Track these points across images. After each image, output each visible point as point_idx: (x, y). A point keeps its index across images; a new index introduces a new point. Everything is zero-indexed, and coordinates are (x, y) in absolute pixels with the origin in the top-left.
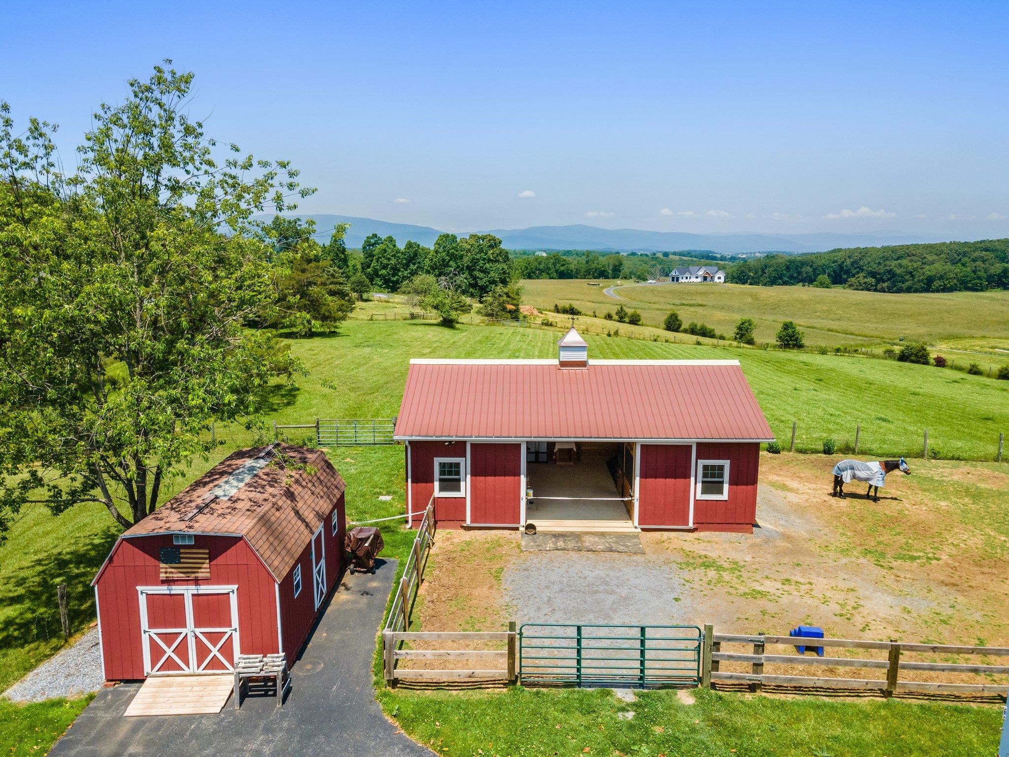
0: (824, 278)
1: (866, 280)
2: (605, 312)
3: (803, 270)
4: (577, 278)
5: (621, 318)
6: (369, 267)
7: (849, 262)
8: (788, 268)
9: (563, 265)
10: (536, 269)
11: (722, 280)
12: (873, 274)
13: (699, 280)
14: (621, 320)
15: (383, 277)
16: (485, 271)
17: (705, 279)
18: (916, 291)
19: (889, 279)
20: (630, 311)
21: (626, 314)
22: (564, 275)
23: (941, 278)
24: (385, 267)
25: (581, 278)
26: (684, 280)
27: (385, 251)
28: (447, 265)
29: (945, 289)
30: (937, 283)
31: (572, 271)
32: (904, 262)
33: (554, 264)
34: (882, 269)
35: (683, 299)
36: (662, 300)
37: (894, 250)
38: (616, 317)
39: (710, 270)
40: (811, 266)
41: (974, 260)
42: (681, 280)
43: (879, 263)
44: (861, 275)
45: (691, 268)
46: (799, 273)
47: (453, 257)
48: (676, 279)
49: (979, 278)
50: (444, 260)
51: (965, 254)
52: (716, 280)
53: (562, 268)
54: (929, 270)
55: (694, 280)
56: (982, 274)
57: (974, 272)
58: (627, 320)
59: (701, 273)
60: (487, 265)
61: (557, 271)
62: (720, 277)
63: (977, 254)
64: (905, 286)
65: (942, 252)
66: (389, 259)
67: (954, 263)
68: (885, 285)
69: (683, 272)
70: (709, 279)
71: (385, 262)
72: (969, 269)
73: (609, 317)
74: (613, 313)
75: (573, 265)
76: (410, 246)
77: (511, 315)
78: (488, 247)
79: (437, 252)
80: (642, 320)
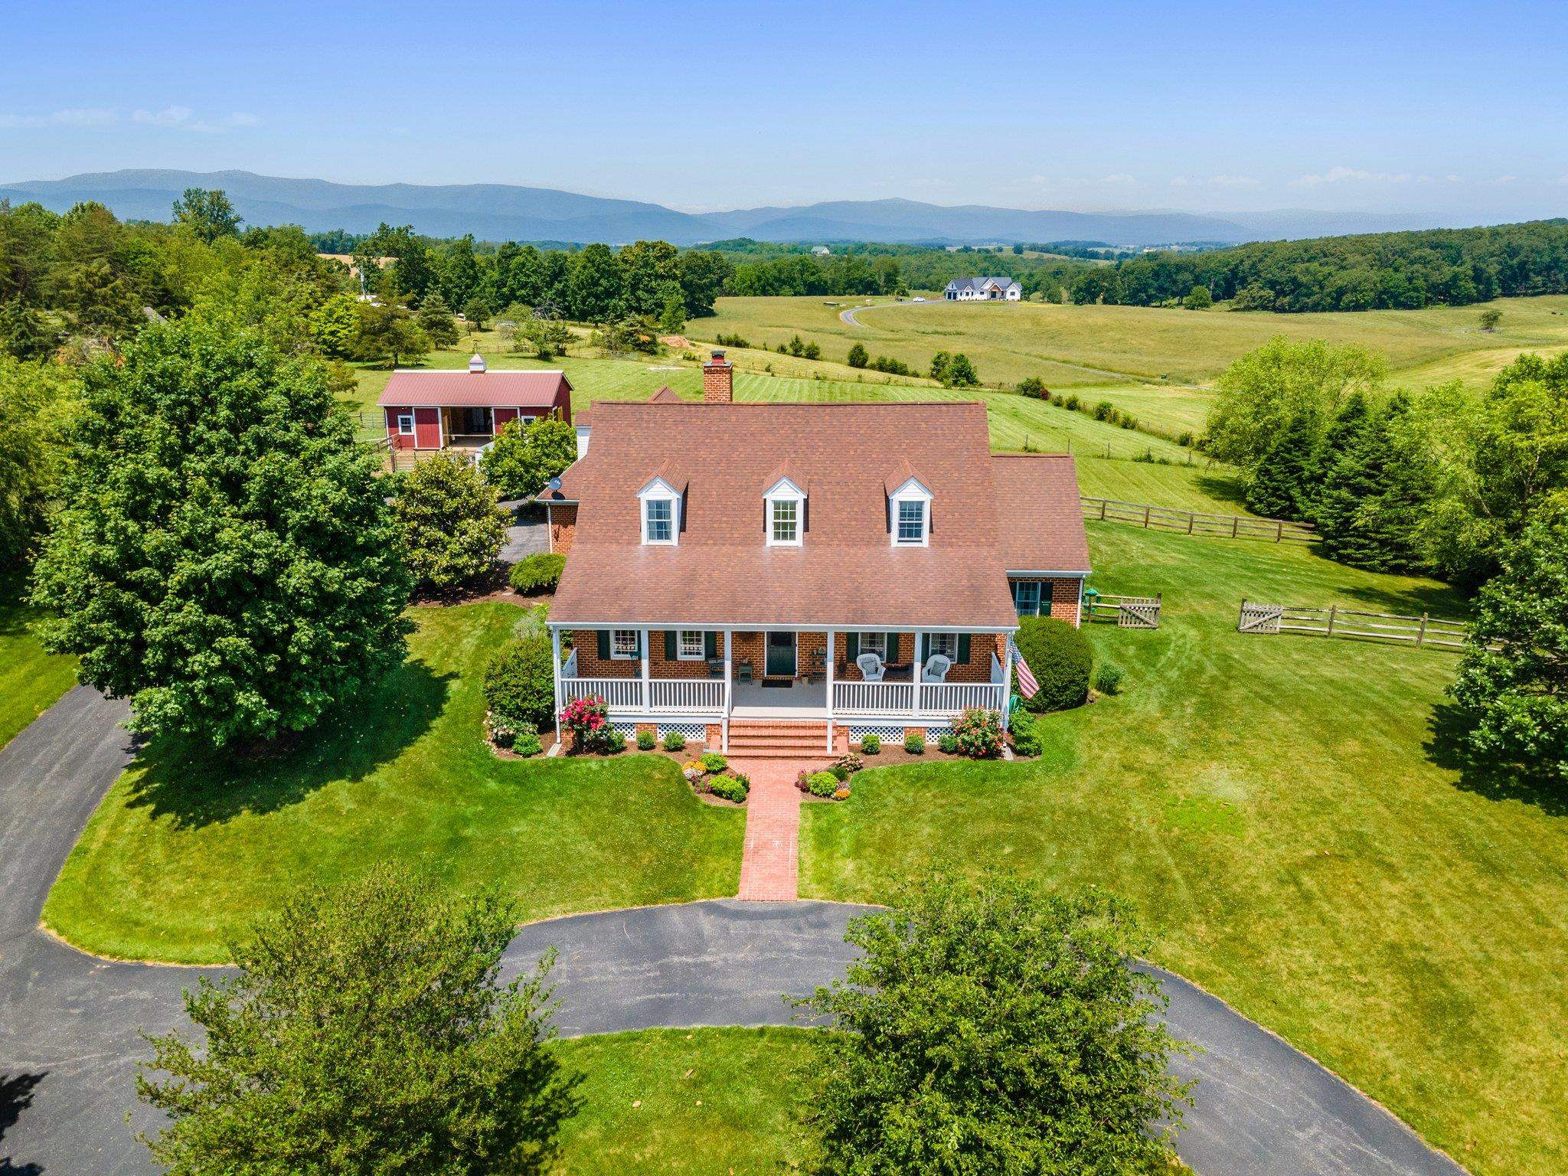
0: (1204, 291)
1: (1262, 293)
2: (776, 345)
3: (1180, 277)
4: (834, 293)
5: (796, 351)
7: (1247, 264)
8: (1156, 275)
9: (813, 274)
10: (776, 279)
11: (1018, 296)
12: (1272, 284)
13: (985, 297)
14: (796, 354)
16: (652, 291)
17: (993, 295)
18: (1324, 310)
19: (1292, 291)
20: (806, 343)
21: (801, 347)
22: (815, 289)
23: (1354, 290)
25: (839, 294)
26: (964, 297)
27: (524, 265)
28: (596, 284)
29: (1358, 307)
30: (1346, 298)
32: (1314, 266)
33: (801, 272)
34: (1283, 276)
35: (942, 325)
36: (912, 326)
37: (1306, 246)
38: (790, 350)
39: (1001, 282)
40: (1192, 272)
41: (1412, 263)
42: (959, 297)
43: (1283, 268)
44: (1256, 285)
45: (975, 280)
46: (1175, 282)
47: (606, 273)
48: (952, 296)
49: (1416, 289)
50: (592, 278)
51: (1402, 253)
52: (1008, 296)
53: (812, 279)
54: (1341, 279)
55: (977, 296)
56: (1420, 283)
57: (1410, 280)
58: (803, 353)
59: (987, 286)
60: (653, 284)
61: (805, 284)
62: (1014, 292)
63: (1417, 253)
64: (1309, 301)
65: (1371, 250)
66: (529, 276)
67: (1382, 263)
68: (1287, 300)
69: (961, 287)
70: (998, 295)
72: (1401, 276)
73: (782, 350)
74: (787, 344)
75: (827, 276)
76: (555, 259)
77: (640, 347)
78: (658, 259)
79: (584, 267)
80: (822, 354)
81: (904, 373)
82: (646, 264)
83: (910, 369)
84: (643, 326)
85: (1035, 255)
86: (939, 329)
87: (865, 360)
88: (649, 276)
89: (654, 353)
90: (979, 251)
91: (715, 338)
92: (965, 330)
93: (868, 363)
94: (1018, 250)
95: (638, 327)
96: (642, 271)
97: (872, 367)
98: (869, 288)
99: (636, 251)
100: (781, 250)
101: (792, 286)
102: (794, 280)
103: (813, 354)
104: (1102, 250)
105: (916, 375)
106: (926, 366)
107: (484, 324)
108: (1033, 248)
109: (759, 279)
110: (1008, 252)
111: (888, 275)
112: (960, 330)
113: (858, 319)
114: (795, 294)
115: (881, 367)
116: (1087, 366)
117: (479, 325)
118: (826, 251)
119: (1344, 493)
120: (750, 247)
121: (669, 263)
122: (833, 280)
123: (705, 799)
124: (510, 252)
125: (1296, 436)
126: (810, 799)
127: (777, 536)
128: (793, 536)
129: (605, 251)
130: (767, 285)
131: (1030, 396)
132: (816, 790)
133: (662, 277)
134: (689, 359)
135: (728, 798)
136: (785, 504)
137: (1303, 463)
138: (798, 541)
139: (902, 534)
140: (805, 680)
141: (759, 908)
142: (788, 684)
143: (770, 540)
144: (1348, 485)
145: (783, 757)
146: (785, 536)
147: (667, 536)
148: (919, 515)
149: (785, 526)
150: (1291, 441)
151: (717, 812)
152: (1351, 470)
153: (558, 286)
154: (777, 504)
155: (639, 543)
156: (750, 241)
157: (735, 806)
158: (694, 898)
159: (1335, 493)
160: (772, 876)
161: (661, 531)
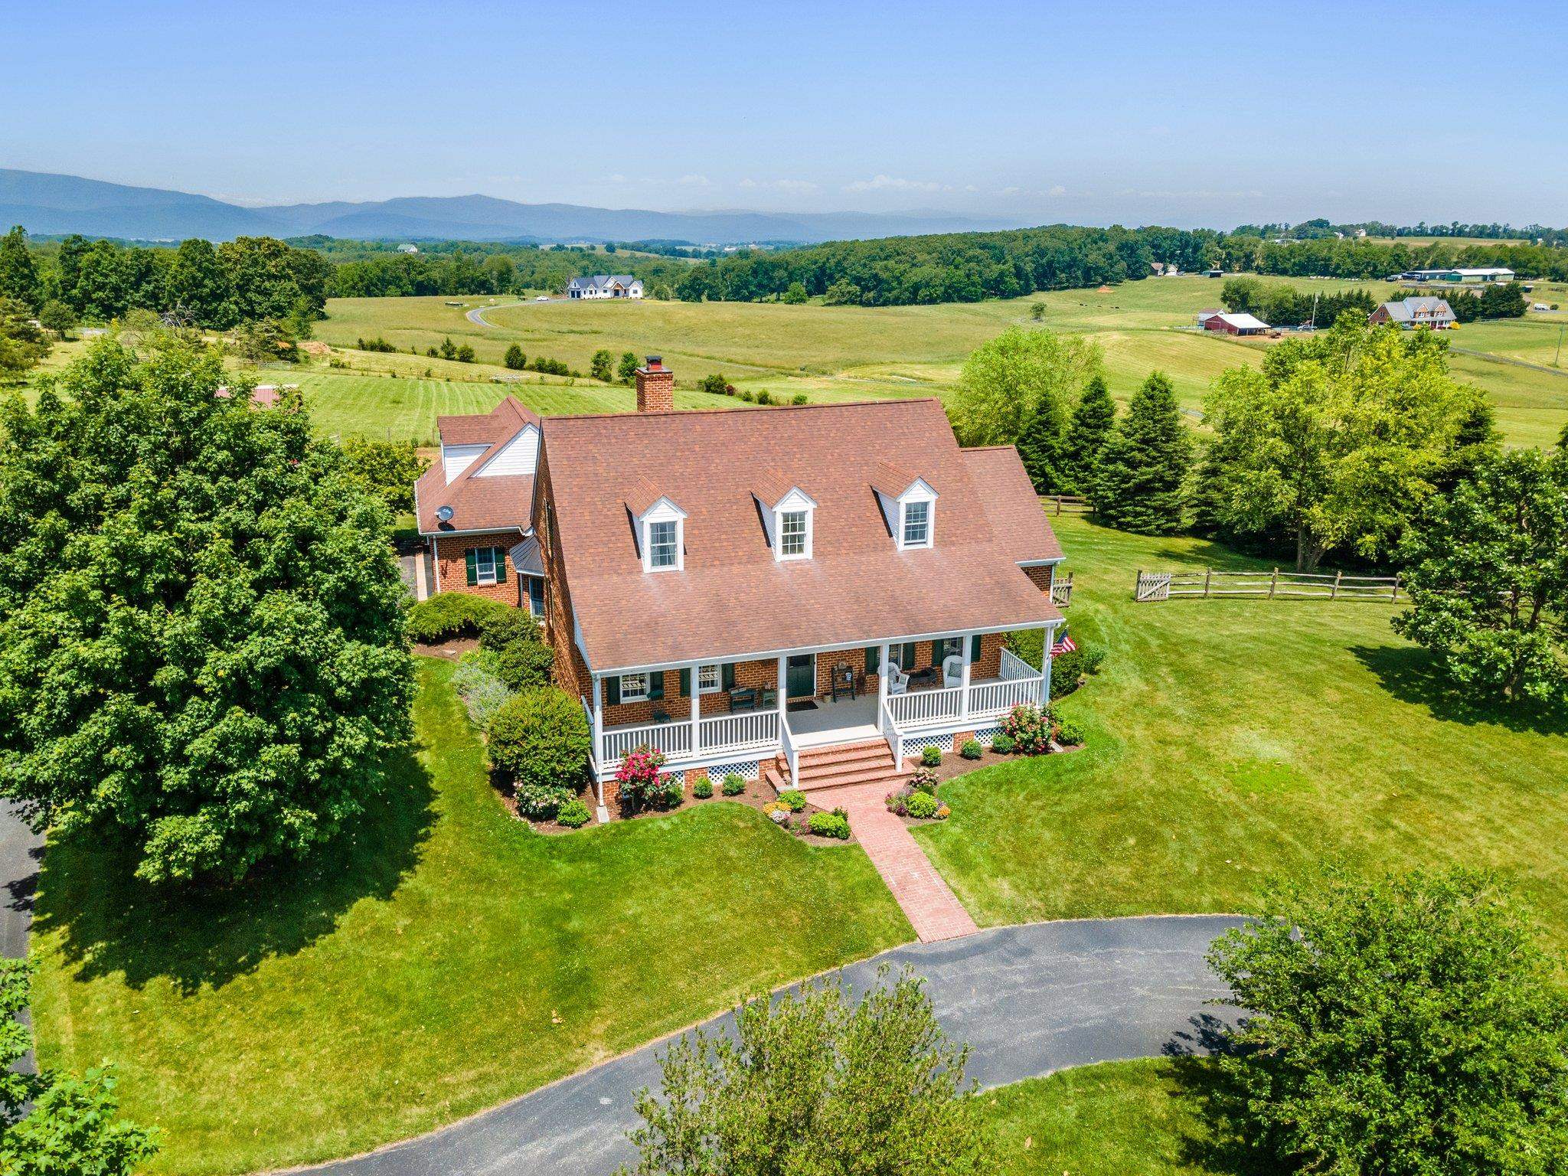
0: (799, 287)
1: (850, 288)
2: (428, 347)
3: (776, 274)
4: (445, 293)
5: (449, 354)
7: (832, 261)
10: (379, 279)
11: (640, 294)
12: (857, 280)
13: (608, 295)
14: (449, 357)
15: (100, 303)
16: (266, 293)
17: (617, 293)
18: (904, 304)
19: (875, 287)
20: (459, 346)
21: (454, 349)
23: (927, 285)
24: (101, 287)
26: (587, 296)
27: (98, 263)
28: (200, 285)
29: (931, 301)
30: (923, 292)
32: (891, 263)
33: (407, 271)
34: (866, 273)
35: (575, 323)
36: (546, 326)
37: (880, 245)
38: (442, 353)
39: (622, 280)
40: (786, 269)
41: (968, 261)
42: (583, 296)
43: (865, 265)
44: (844, 281)
45: (597, 278)
46: (771, 279)
47: (210, 273)
48: (576, 294)
49: (973, 284)
50: (194, 278)
51: (959, 253)
52: (631, 294)
54: (915, 276)
55: (601, 294)
56: (976, 278)
57: (968, 276)
58: (456, 356)
59: (610, 284)
60: (267, 284)
62: (637, 291)
63: (971, 253)
64: (891, 295)
65: (935, 250)
66: (106, 276)
67: (946, 262)
68: (871, 294)
69: (584, 286)
70: (621, 293)
71: (100, 279)
72: (961, 273)
73: (433, 353)
74: (438, 347)
75: (436, 275)
76: (138, 255)
77: (282, 355)
78: (268, 257)
79: (182, 266)
80: (477, 356)
81: (565, 373)
82: (255, 263)
83: (571, 369)
84: (280, 331)
85: (627, 253)
86: (575, 328)
87: (524, 361)
88: (261, 276)
89: (295, 361)
90: (573, 249)
91: (356, 343)
92: (600, 329)
93: (526, 365)
94: (611, 248)
95: (275, 333)
96: (251, 271)
97: (531, 368)
98: (482, 287)
99: (240, 248)
100: (364, 248)
101: (398, 286)
102: (401, 280)
103: (466, 357)
104: (690, 249)
105: (577, 375)
106: (586, 367)
107: (69, 333)
108: (624, 247)
109: (362, 279)
110: (601, 251)
111: (501, 274)
112: (595, 328)
113: (487, 319)
114: (403, 294)
115: (541, 368)
116: (730, 361)
117: (63, 335)
118: (414, 249)
119: (1121, 467)
120: (327, 244)
121: (281, 261)
122: (443, 280)
123: (812, 842)
124: (74, 248)
125: (1043, 418)
126: (914, 823)
127: (785, 549)
128: (801, 549)
129: (207, 248)
130: (372, 285)
131: (714, 392)
132: (917, 813)
133: (275, 277)
134: (336, 366)
135: (832, 836)
136: (794, 516)
137: (1053, 442)
138: (807, 554)
139: (907, 538)
140: (828, 698)
141: (947, 948)
142: (811, 706)
143: (778, 555)
144: (1122, 460)
145: (856, 783)
146: (793, 550)
147: (670, 561)
148: (924, 516)
149: (793, 538)
150: (1040, 423)
151: (830, 852)
152: (1124, 445)
153: (146, 287)
154: (786, 517)
155: (641, 572)
156: (327, 238)
157: (843, 843)
158: (876, 951)
159: (1111, 467)
160: (937, 911)
161: (664, 556)
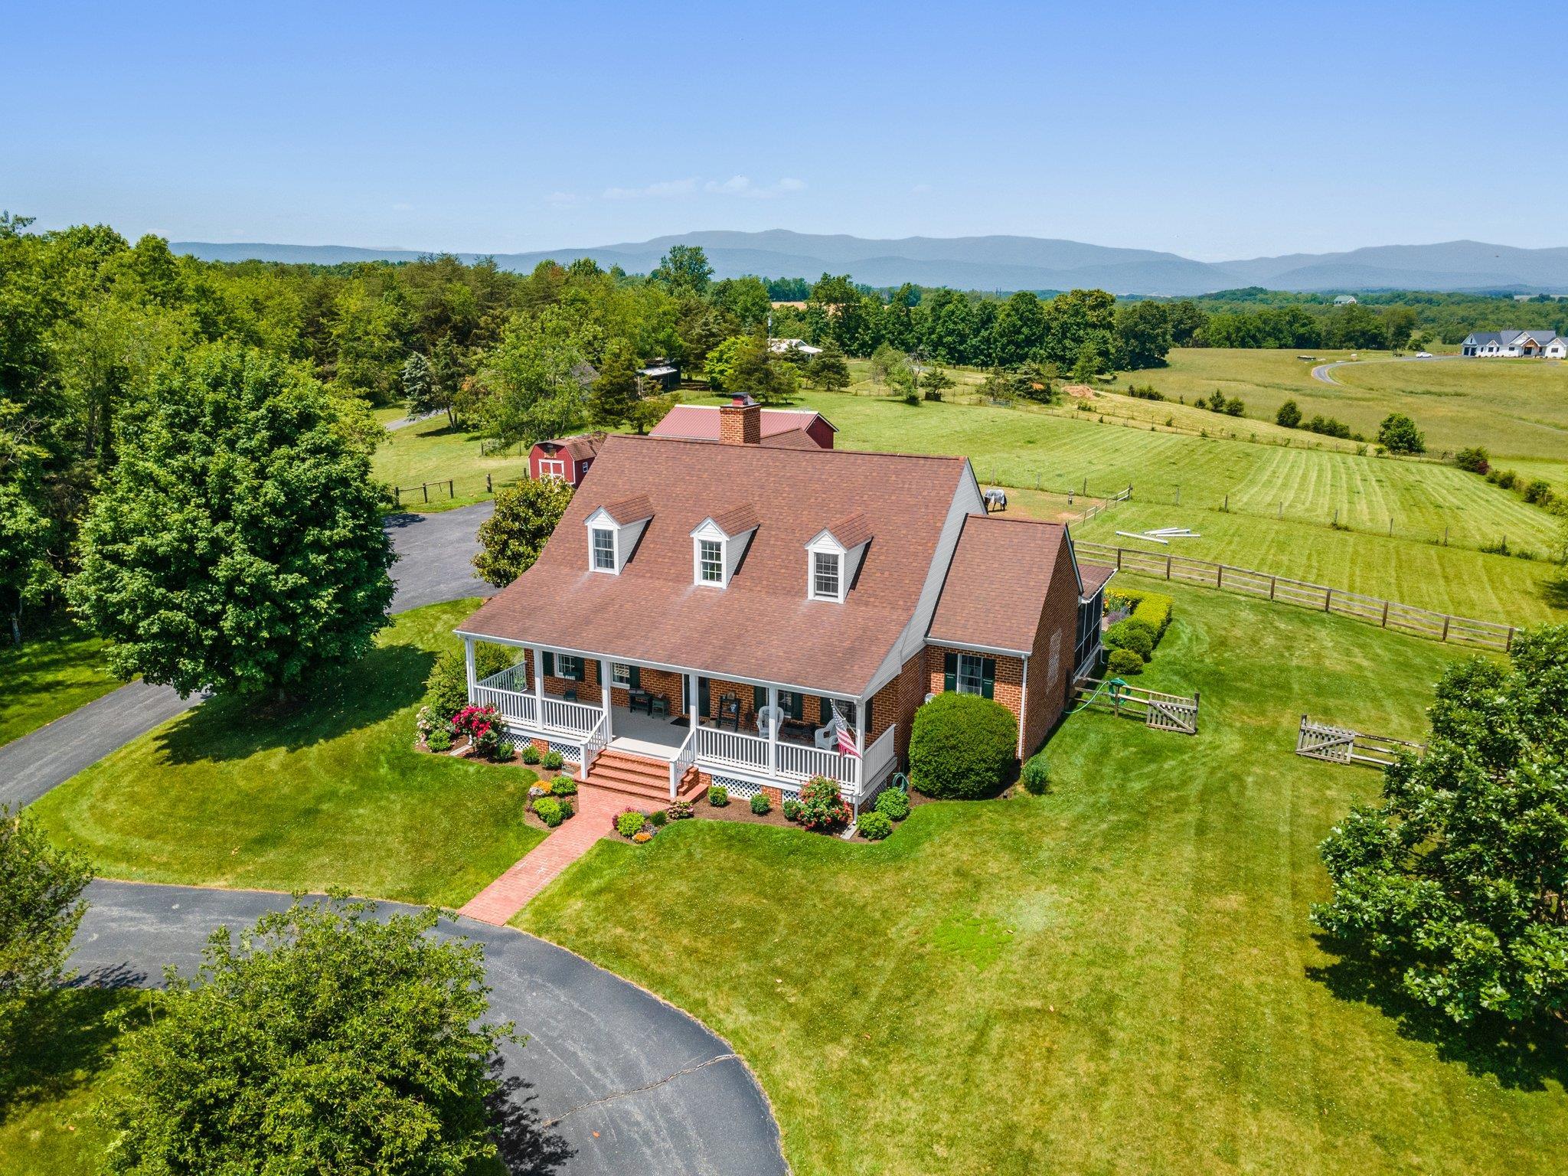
2: (1196, 397)
4: (1328, 347)
5: (1216, 406)
6: (933, 333)
10: (1259, 330)
11: (1561, 354)
13: (1516, 353)
14: (1216, 409)
15: (948, 346)
16: (1079, 341)
17: (1528, 351)
20: (1228, 399)
21: (1222, 402)
22: (1307, 341)
24: (950, 333)
25: (1335, 348)
26: (1486, 353)
27: (953, 312)
28: (1018, 332)
31: (1319, 335)
33: (1290, 323)
35: (1441, 384)
38: (1209, 405)
39: (1537, 336)
42: (1478, 353)
45: (1503, 334)
47: (1029, 322)
48: (1470, 351)
50: (1014, 326)
52: (1548, 353)
53: (1302, 330)
55: (1505, 352)
58: (1224, 408)
59: (1521, 341)
61: (1293, 335)
62: (1557, 349)
66: (957, 324)
69: (1483, 341)
70: (1534, 352)
71: (951, 326)
73: (1201, 404)
74: (1206, 399)
75: (1321, 325)
76: (984, 307)
77: (1033, 396)
78: (1093, 308)
79: (1008, 315)
80: (1246, 411)
81: (1344, 435)
83: (1353, 432)
84: (1038, 374)
86: (1433, 389)
87: (1297, 420)
89: (1047, 402)
91: (1127, 389)
92: (1468, 391)
93: (1301, 423)
95: (1033, 375)
97: (1306, 427)
98: (1372, 341)
99: (1070, 299)
101: (1277, 339)
102: (1281, 332)
103: (1235, 410)
105: (1359, 439)
109: (1238, 330)
111: (1400, 327)
113: (1335, 376)
114: (1281, 347)
115: (1317, 427)
118: (1353, 299)
122: (1329, 333)
123: (526, 818)
124: (944, 298)
126: (613, 836)
127: (704, 575)
128: (719, 578)
129: (1031, 299)
130: (1245, 337)
131: (1466, 469)
136: (711, 545)
138: (722, 584)
139: (818, 587)
140: (712, 723)
143: (699, 580)
146: (712, 577)
148: (835, 569)
149: (712, 566)
151: (525, 831)
153: (984, 333)
155: (588, 569)
156: (1261, 290)
157: (545, 829)
160: (507, 899)
161: (607, 559)
